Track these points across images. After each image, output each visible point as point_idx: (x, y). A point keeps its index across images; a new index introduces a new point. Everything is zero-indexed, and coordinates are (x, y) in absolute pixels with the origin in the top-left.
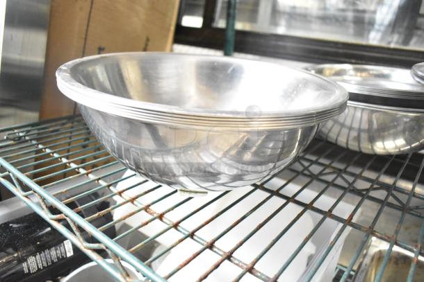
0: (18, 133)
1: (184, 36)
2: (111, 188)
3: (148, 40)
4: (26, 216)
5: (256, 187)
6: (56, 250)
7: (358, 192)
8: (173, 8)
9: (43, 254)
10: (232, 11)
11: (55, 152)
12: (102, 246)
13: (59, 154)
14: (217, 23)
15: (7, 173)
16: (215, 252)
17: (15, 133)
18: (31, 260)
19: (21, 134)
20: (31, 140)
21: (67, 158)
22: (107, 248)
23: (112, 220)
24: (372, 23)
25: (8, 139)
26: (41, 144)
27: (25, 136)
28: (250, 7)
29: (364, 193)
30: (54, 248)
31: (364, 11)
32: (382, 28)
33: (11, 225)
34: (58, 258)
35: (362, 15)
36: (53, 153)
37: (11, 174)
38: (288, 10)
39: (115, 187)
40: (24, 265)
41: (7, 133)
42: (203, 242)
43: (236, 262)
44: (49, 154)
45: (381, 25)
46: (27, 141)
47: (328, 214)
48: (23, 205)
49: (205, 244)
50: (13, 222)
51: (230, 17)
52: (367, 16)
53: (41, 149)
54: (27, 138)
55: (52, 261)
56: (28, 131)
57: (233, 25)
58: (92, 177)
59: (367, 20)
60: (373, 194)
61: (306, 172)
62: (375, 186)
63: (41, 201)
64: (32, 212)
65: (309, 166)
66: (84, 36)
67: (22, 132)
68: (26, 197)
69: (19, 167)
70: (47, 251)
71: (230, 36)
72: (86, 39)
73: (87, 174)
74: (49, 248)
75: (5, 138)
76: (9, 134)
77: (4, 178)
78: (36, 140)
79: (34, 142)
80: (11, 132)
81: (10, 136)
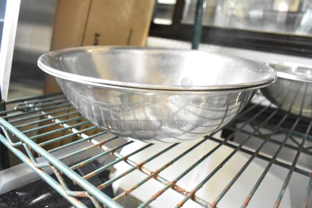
0: (28, 104)
2: (116, 154)
3: (131, 31)
4: (32, 183)
5: (206, 138)
13: (69, 125)
15: (20, 143)
17: (25, 104)
19: (30, 106)
20: (40, 111)
21: (78, 128)
22: (91, 195)
23: (109, 179)
25: (18, 110)
26: (50, 114)
27: (34, 107)
33: (17, 193)
36: (63, 124)
37: (24, 145)
39: (119, 152)
41: (18, 104)
44: (59, 124)
46: (36, 112)
48: (29, 171)
50: (20, 190)
53: (51, 120)
54: (36, 109)
56: (36, 103)
58: (95, 142)
64: (39, 179)
67: (31, 103)
68: (40, 168)
69: (32, 137)
72: (86, 25)
73: (90, 139)
75: (15, 108)
76: (19, 105)
77: (16, 147)
78: (44, 111)
79: (43, 113)
80: (21, 103)
81: (20, 107)
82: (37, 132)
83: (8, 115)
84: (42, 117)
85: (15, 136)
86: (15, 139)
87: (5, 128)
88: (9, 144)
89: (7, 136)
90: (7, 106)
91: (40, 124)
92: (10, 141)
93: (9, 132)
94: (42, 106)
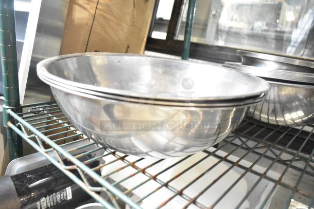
0: (39, 108)
1: (152, 45)
3: (128, 47)
5: (209, 154)
6: (60, 193)
7: (283, 162)
8: (147, 25)
9: (51, 196)
10: (189, 29)
11: (66, 123)
12: (104, 189)
14: (178, 37)
15: (33, 135)
16: (183, 198)
17: (37, 108)
18: (43, 199)
19: (41, 109)
20: (48, 114)
22: (108, 190)
24: (289, 41)
25: (31, 112)
26: (55, 116)
27: (43, 111)
28: (201, 27)
29: (288, 163)
30: (59, 192)
31: (284, 32)
32: (297, 45)
34: (61, 200)
35: (282, 34)
36: (64, 123)
37: (36, 137)
38: (226, 29)
40: (38, 203)
41: (31, 108)
42: (174, 190)
43: (199, 205)
44: (61, 124)
45: (296, 42)
46: (45, 114)
47: (263, 176)
49: (176, 191)
50: (29, 173)
51: (187, 33)
52: (285, 36)
53: (56, 120)
54: (45, 112)
55: (57, 202)
56: (45, 107)
57: (190, 39)
58: (92, 141)
59: (285, 39)
60: (295, 164)
61: (244, 146)
62: (297, 158)
63: (58, 156)
65: (246, 142)
66: (86, 43)
67: (41, 107)
68: (46, 153)
69: (42, 132)
70: (54, 194)
71: (187, 46)
72: (87, 45)
74: (56, 192)
75: (29, 111)
77: (30, 138)
78: (51, 113)
79: (50, 115)
80: (34, 107)
81: (32, 111)
82: (45, 128)
83: (24, 116)
84: (49, 118)
85: (30, 130)
86: (29, 132)
87: (23, 125)
88: (25, 136)
89: (24, 131)
90: (23, 109)
91: (47, 123)
92: (26, 134)
93: (25, 127)
94: (49, 110)
